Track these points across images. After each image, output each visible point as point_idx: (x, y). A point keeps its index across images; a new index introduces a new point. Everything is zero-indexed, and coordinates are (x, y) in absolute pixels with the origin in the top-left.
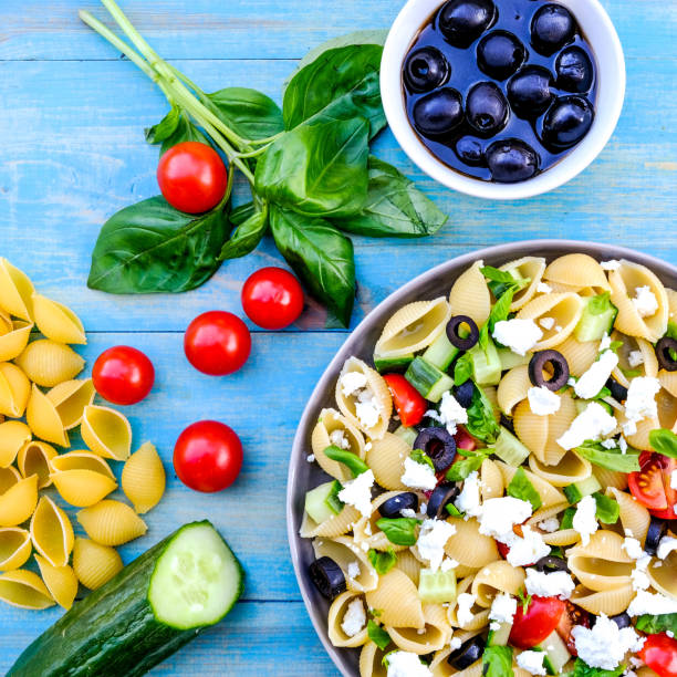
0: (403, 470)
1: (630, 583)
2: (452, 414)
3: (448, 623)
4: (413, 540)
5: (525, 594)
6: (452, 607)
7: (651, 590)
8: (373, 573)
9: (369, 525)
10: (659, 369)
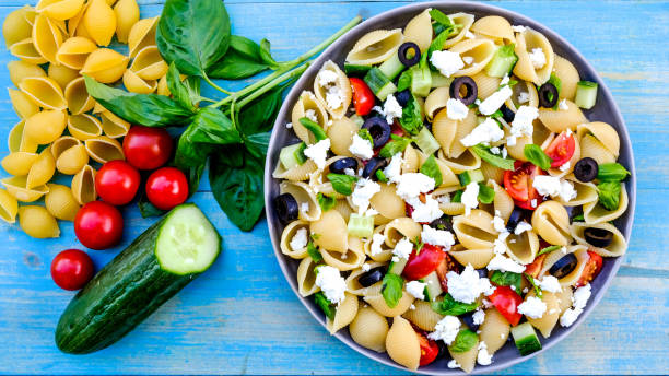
0: (351, 142)
1: (493, 248)
2: (392, 109)
3: (364, 252)
4: (349, 192)
5: (420, 243)
6: (368, 242)
7: (505, 254)
8: (319, 208)
9: (321, 176)
10: (539, 107)
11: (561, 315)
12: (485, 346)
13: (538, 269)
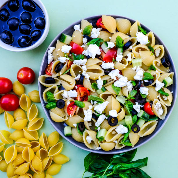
0: (148, 92)
1: (87, 67)
3: (134, 53)
4: (145, 74)
5: (114, 62)
6: (133, 57)
8: (154, 65)
9: (156, 77)
10: (84, 122)
13: (69, 64)
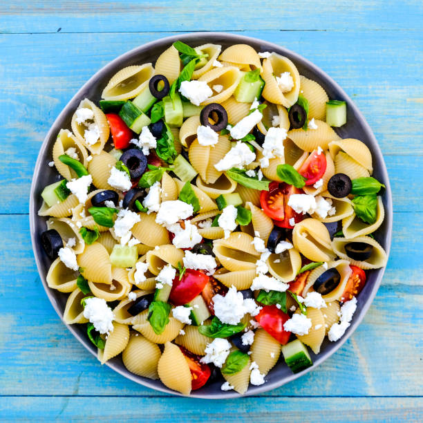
0: (109, 175)
1: (255, 268)
2: (147, 141)
3: (128, 281)
4: (111, 224)
5: (182, 268)
6: (132, 270)
7: (268, 274)
8: (82, 242)
9: (84, 211)
10: (291, 129)
11: (327, 330)
12: (257, 367)
13: (301, 286)
